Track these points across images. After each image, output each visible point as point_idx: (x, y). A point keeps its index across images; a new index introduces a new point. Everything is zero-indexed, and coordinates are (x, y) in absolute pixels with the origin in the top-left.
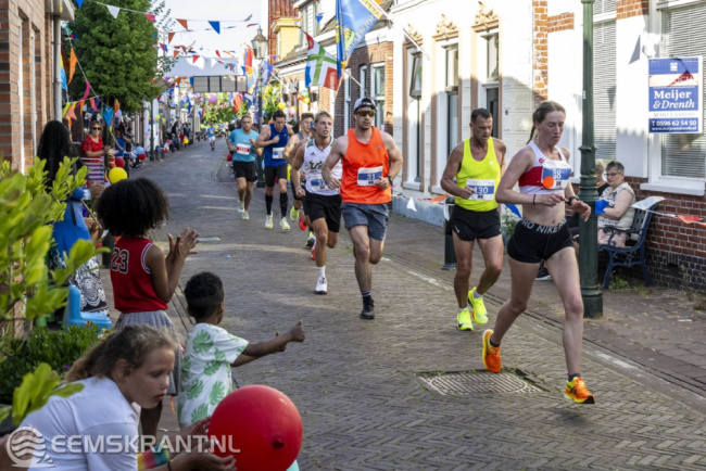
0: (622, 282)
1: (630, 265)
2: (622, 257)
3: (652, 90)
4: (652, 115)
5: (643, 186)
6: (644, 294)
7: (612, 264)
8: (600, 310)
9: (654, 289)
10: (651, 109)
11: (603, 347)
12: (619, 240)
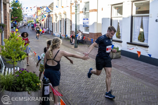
0: (80, 44)
1: (81, 42)
2: (80, 41)
3: (83, 22)
4: (83, 25)
5: (83, 33)
6: (82, 45)
7: (79, 42)
8: (77, 47)
9: (84, 45)
10: (83, 24)
11: (77, 51)
12: (80, 39)
